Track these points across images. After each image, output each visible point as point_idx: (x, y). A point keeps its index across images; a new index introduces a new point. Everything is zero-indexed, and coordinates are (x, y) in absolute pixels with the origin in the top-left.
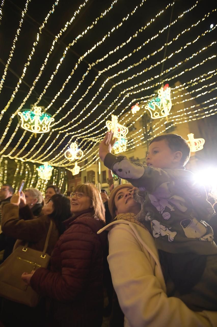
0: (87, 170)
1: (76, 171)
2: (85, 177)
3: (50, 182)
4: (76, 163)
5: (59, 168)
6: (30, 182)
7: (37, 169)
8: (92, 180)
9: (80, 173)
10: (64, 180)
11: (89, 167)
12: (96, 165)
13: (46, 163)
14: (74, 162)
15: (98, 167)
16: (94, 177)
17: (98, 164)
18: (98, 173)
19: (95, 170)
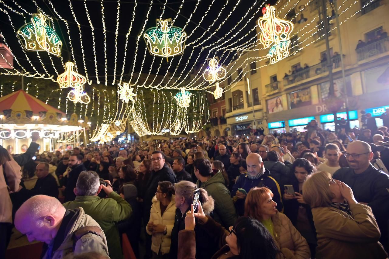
0: (232, 91)
1: (218, 93)
2: (230, 99)
3: (190, 109)
4: (217, 84)
5: (197, 92)
6: (170, 112)
7: (175, 97)
8: (240, 100)
9: (223, 94)
10: (206, 105)
11: (234, 87)
12: (243, 82)
13: (183, 89)
14: (215, 83)
15: (247, 85)
16: (242, 97)
17: (246, 80)
18: (247, 92)
19: (242, 89)
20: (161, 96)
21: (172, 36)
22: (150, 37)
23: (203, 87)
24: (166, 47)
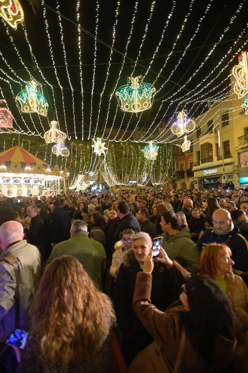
0: (201, 144)
1: (186, 146)
2: (199, 152)
3: (157, 162)
4: (186, 137)
5: (165, 146)
6: (138, 164)
7: (142, 150)
8: (209, 153)
9: (191, 147)
10: (173, 158)
11: (203, 140)
12: (213, 135)
13: (151, 143)
14: (183, 136)
15: (217, 137)
16: (212, 150)
17: (216, 132)
18: (217, 145)
19: (212, 141)
20: (130, 149)
21: (142, 92)
22: (122, 95)
23: (171, 140)
24: (136, 103)
